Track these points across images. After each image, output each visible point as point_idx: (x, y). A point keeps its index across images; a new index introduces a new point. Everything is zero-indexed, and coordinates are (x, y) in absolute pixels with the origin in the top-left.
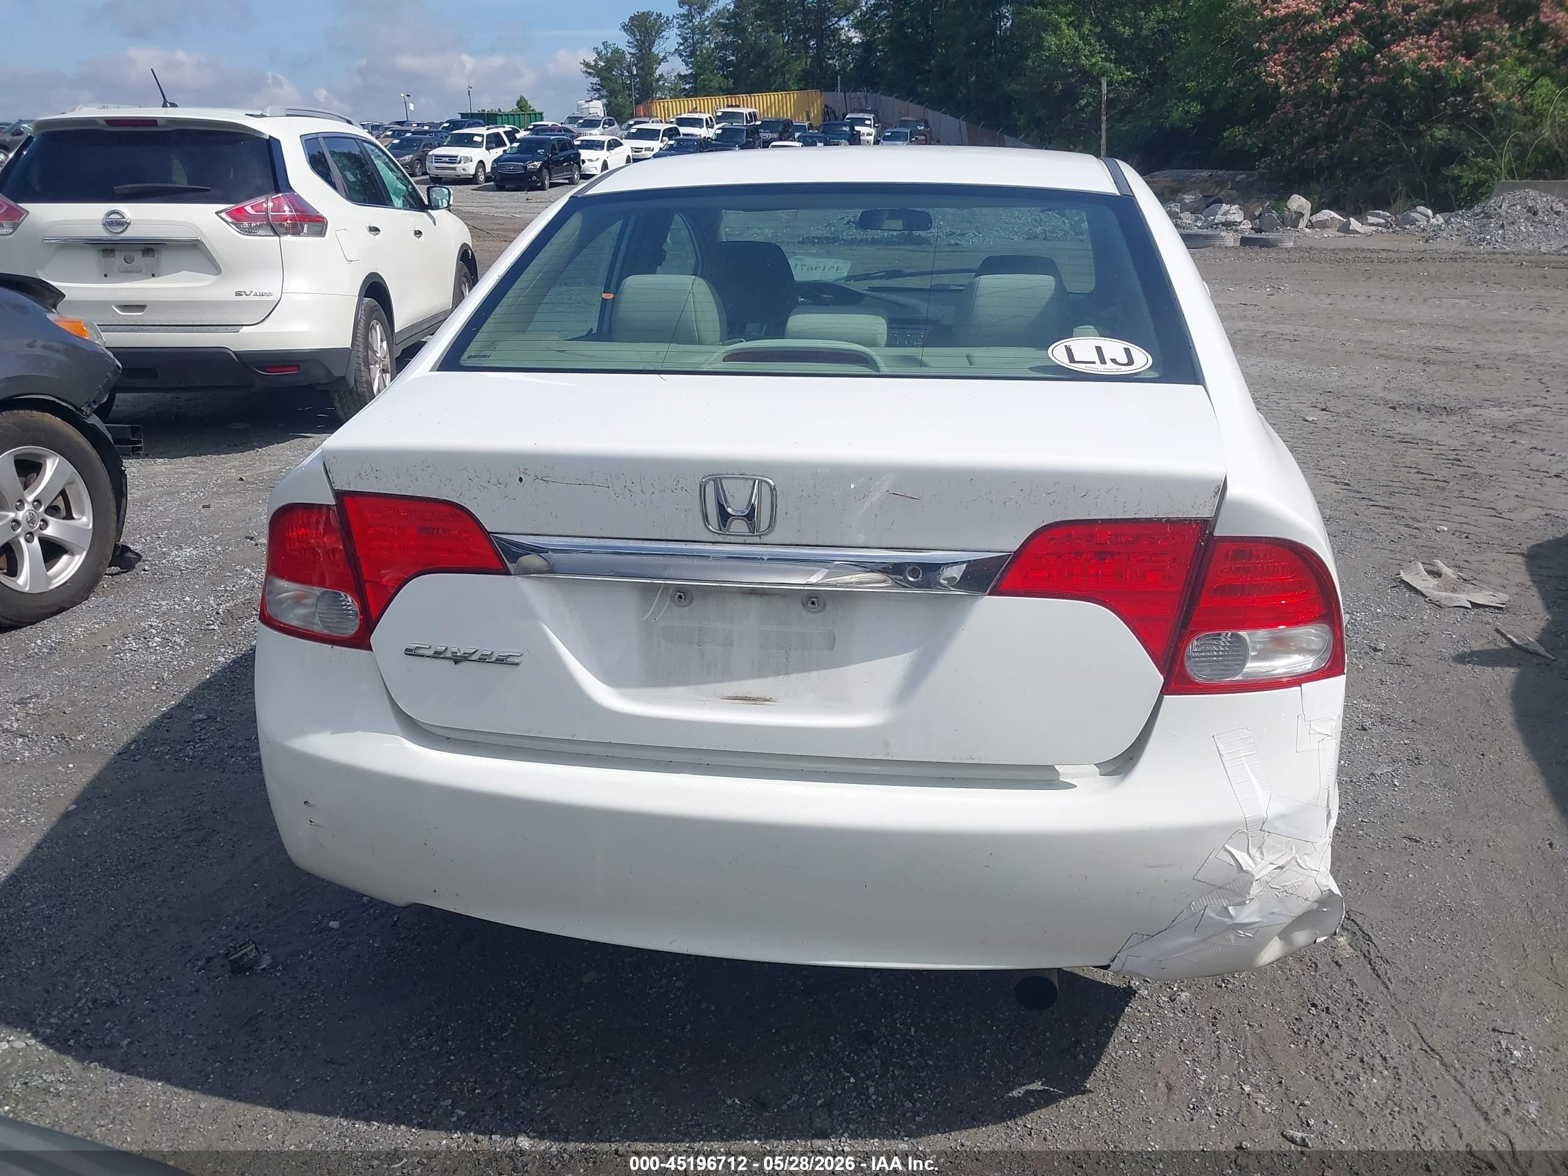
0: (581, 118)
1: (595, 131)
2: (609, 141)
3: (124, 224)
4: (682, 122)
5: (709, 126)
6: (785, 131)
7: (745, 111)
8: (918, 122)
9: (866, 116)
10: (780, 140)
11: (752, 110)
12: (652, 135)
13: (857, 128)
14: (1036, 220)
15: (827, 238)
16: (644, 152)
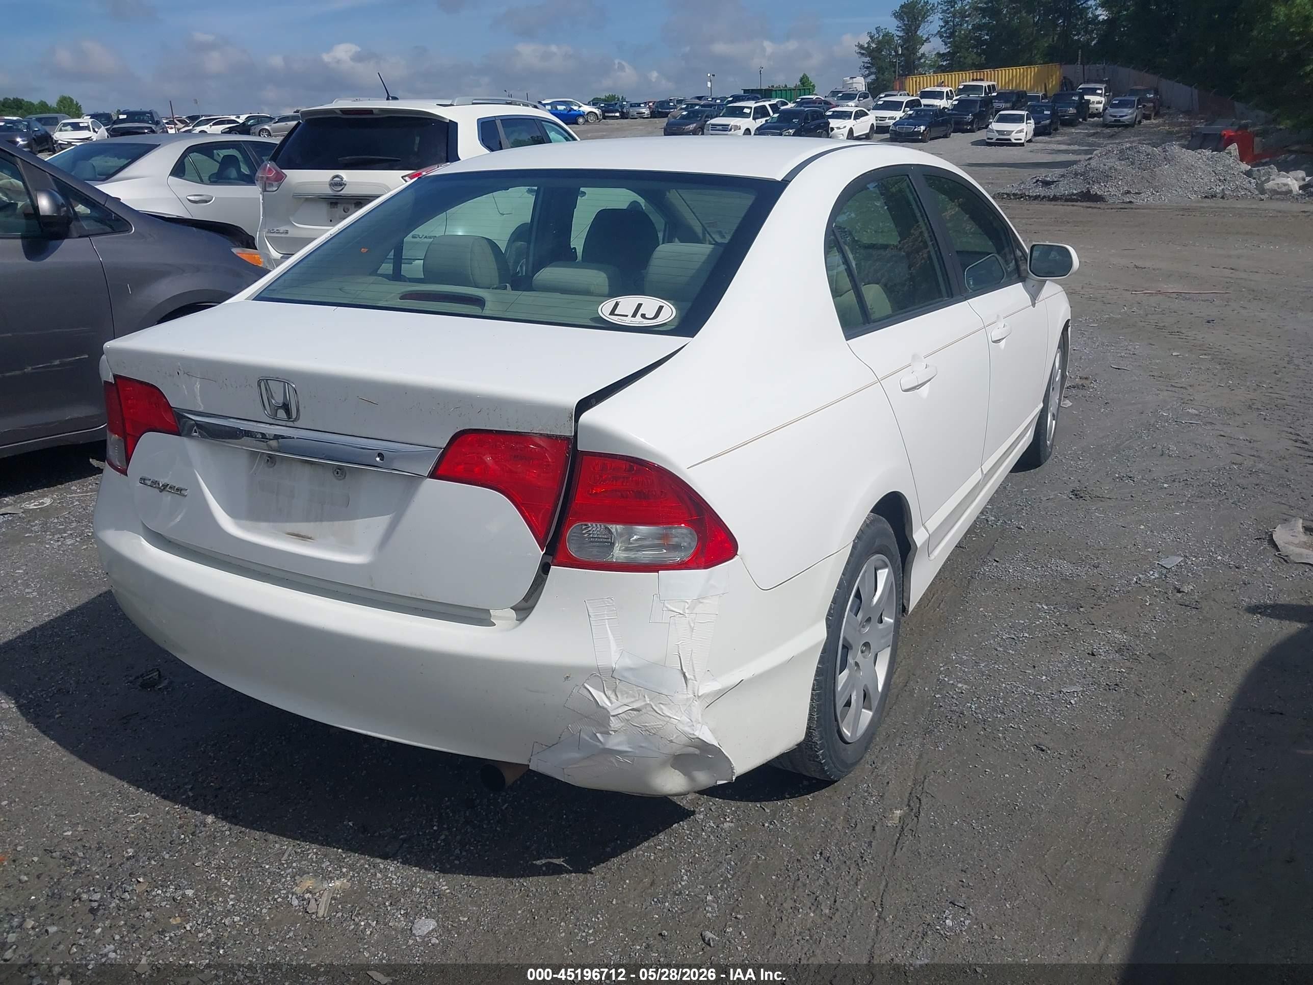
0: (840, 92)
1: (852, 103)
2: (856, 111)
3: (341, 184)
4: (925, 95)
5: (949, 97)
6: (1018, 100)
7: (985, 84)
8: (1148, 91)
9: (1098, 86)
10: (1013, 109)
11: (991, 83)
12: (896, 106)
13: (1086, 97)
14: (1220, 180)
15: (1014, 195)
16: (887, 121)
